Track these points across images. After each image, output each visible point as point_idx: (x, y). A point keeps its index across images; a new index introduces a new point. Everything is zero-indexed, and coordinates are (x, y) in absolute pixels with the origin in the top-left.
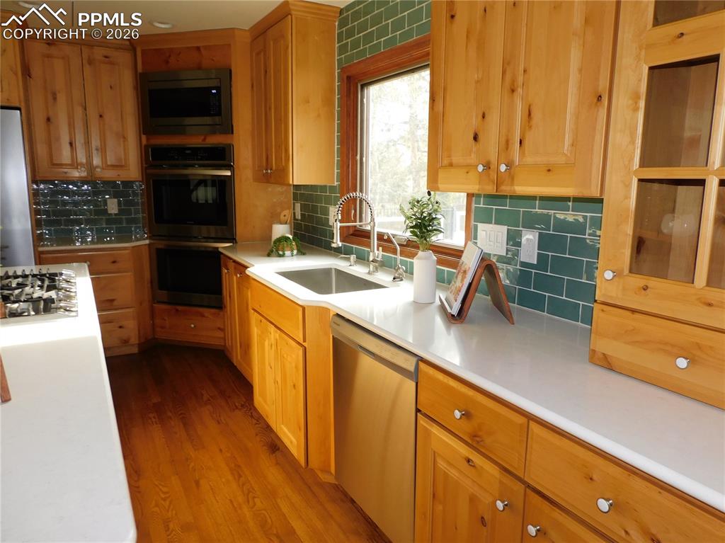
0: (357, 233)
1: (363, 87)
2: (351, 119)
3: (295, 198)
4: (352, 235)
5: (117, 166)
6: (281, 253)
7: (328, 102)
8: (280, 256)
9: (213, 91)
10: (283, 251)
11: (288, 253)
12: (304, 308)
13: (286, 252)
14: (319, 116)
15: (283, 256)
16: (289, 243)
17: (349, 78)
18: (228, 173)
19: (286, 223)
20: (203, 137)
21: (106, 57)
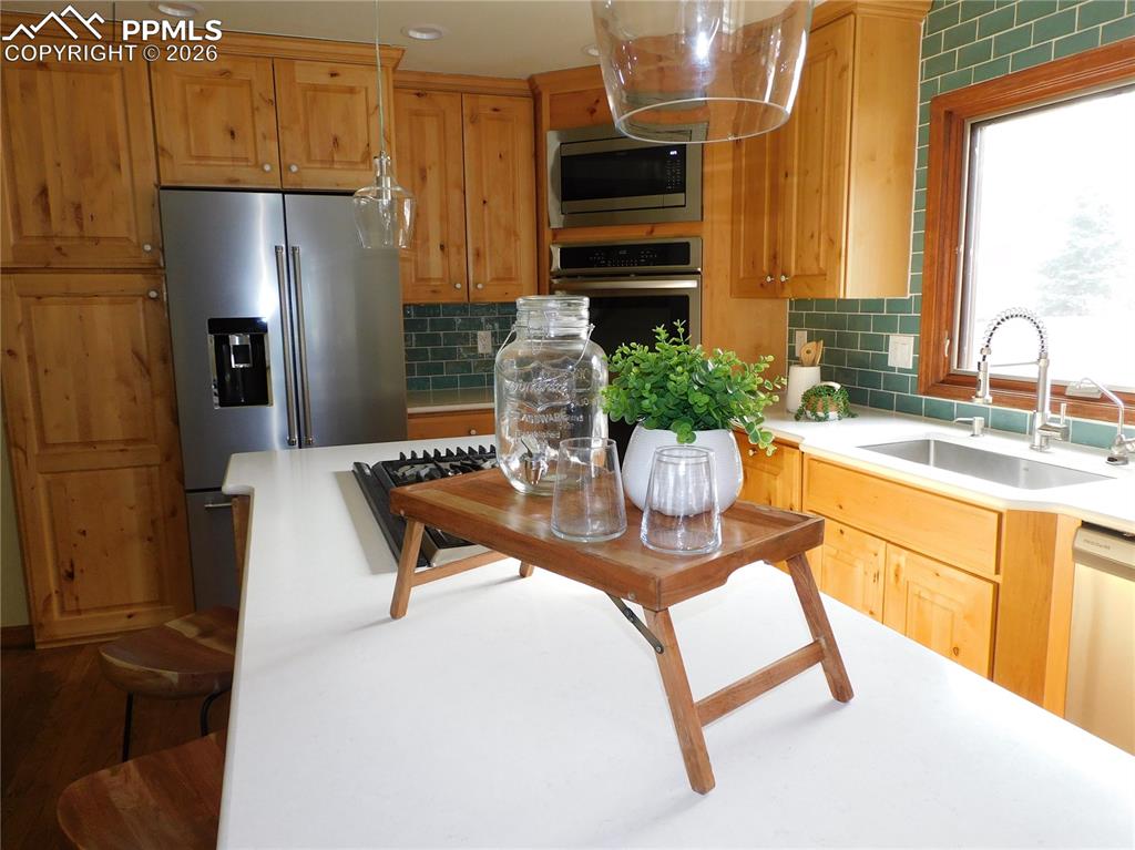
0: (951, 378)
1: (974, 127)
2: (951, 184)
3: (795, 322)
4: (943, 382)
5: (503, 279)
6: (821, 414)
7: (904, 158)
8: (820, 419)
9: (672, 153)
10: (826, 413)
11: (833, 414)
12: (1000, 515)
13: (830, 413)
14: (889, 181)
15: (825, 419)
16: (835, 397)
17: (949, 114)
18: (690, 284)
19: (813, 365)
20: (649, 228)
21: (495, 110)
